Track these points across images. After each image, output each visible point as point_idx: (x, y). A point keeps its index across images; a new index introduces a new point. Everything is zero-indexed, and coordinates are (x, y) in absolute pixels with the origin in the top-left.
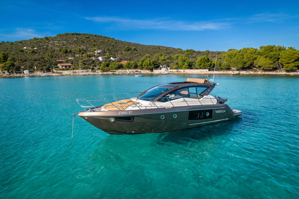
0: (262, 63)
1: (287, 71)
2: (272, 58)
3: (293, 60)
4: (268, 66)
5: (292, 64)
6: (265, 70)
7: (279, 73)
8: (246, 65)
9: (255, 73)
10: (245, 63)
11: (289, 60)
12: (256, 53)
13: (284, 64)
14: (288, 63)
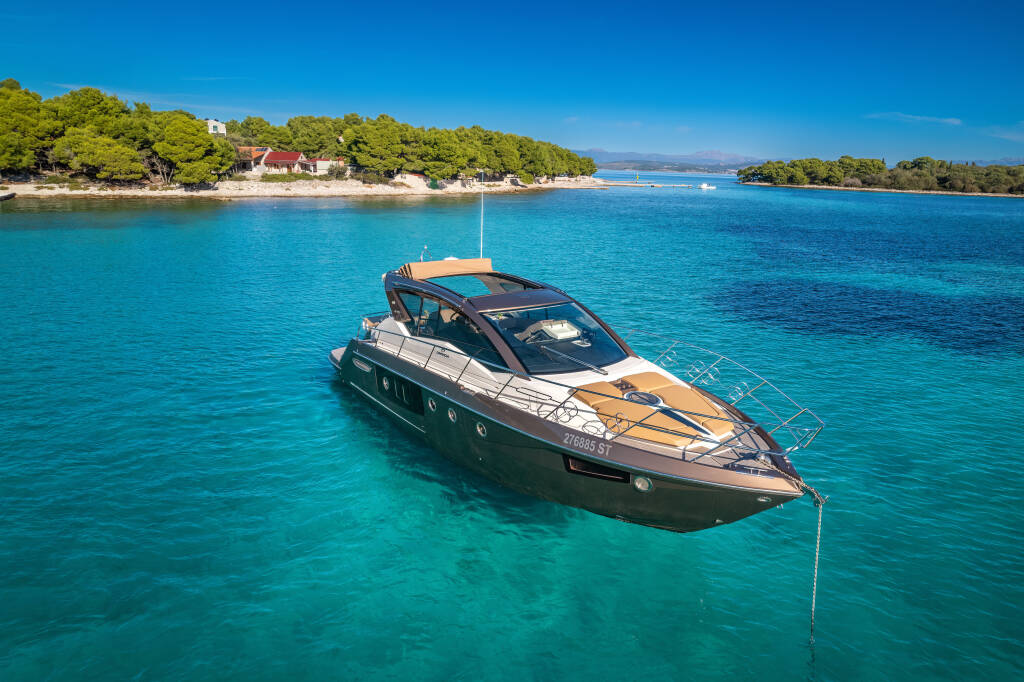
0: (102, 155)
1: (187, 186)
2: (122, 139)
3: (202, 150)
4: (126, 167)
5: (202, 163)
6: (111, 182)
7: (164, 193)
8: (25, 159)
9: (75, 192)
10: (18, 151)
11: (190, 151)
12: (43, 113)
13: (179, 164)
14: (189, 161)
